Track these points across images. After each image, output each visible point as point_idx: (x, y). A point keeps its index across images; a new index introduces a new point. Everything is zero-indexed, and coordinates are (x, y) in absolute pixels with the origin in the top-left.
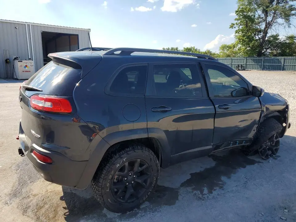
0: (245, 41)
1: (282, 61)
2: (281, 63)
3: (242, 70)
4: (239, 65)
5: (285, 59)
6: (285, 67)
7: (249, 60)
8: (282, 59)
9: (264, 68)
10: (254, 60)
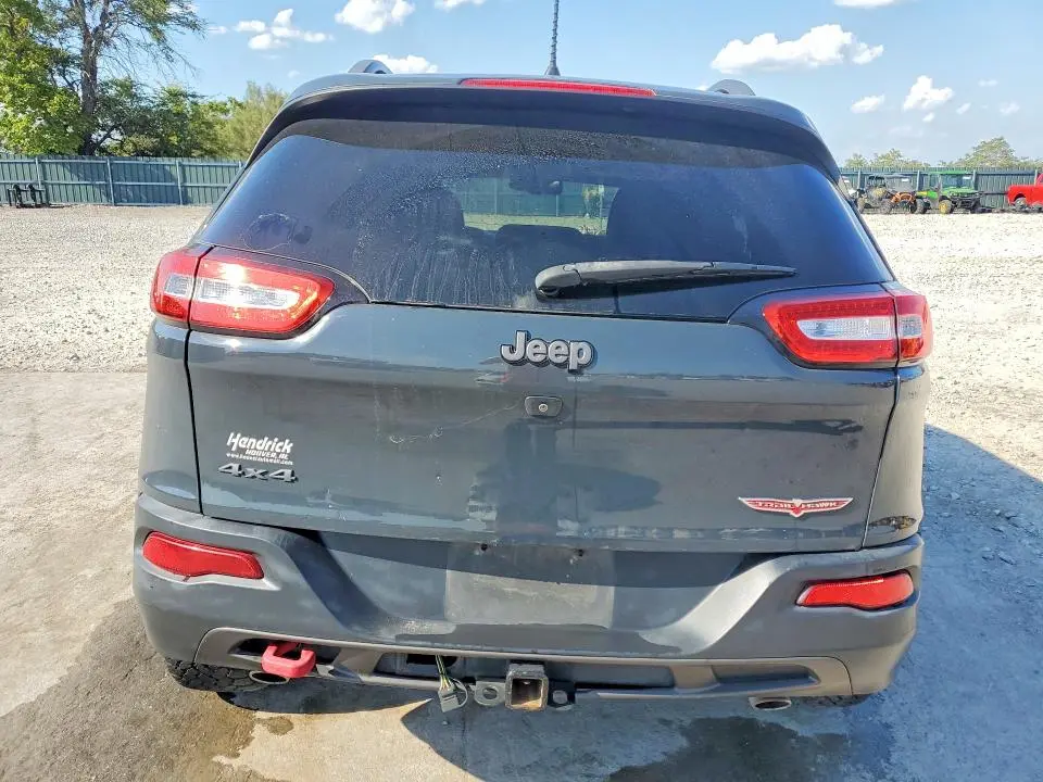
0: (22, 94)
1: (177, 172)
2: (173, 179)
3: (38, 206)
4: (21, 187)
5: (183, 167)
6: (190, 194)
7: (54, 166)
8: (172, 164)
9: (119, 198)
10: (74, 169)
